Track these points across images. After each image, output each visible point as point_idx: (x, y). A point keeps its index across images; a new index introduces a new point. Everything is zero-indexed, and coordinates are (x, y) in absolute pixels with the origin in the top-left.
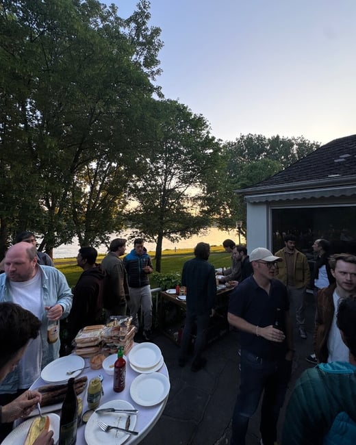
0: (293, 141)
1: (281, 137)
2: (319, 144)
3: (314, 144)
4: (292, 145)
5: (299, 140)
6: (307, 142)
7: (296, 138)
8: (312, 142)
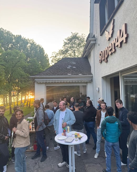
0: (28, 41)
1: (22, 37)
2: (40, 46)
3: (38, 45)
4: (28, 43)
5: (31, 41)
6: (35, 43)
7: (30, 40)
8: (37, 44)
